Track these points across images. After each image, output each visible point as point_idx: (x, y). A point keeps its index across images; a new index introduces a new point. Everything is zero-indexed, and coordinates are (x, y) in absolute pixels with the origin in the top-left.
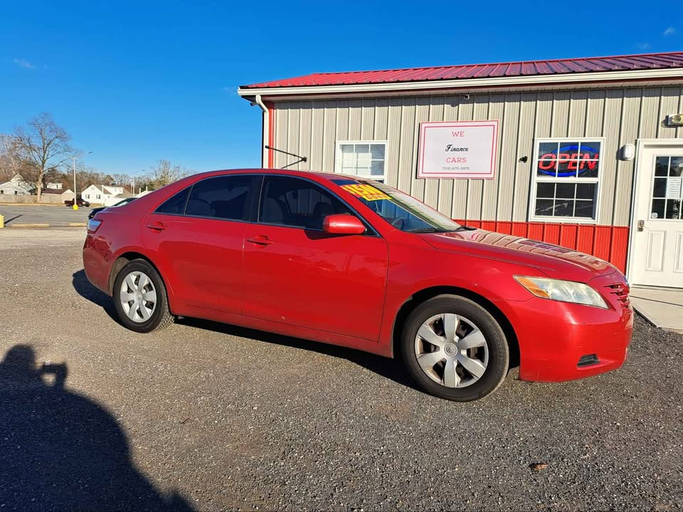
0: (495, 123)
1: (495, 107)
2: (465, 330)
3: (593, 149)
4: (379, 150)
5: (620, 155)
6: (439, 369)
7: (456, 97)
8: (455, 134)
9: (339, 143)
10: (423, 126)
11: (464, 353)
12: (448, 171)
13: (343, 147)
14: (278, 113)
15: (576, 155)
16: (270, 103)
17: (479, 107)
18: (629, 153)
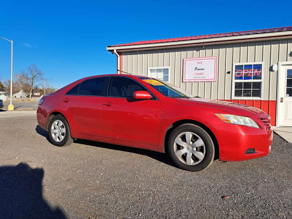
0: (216, 58)
1: (215, 51)
2: (195, 139)
3: (259, 67)
4: (166, 71)
5: (271, 69)
6: (184, 157)
7: (198, 47)
8: (198, 63)
9: (149, 69)
10: (185, 60)
11: (195, 149)
13: (151, 70)
14: (124, 57)
15: (251, 70)
16: (120, 53)
17: (209, 51)
18: (275, 68)
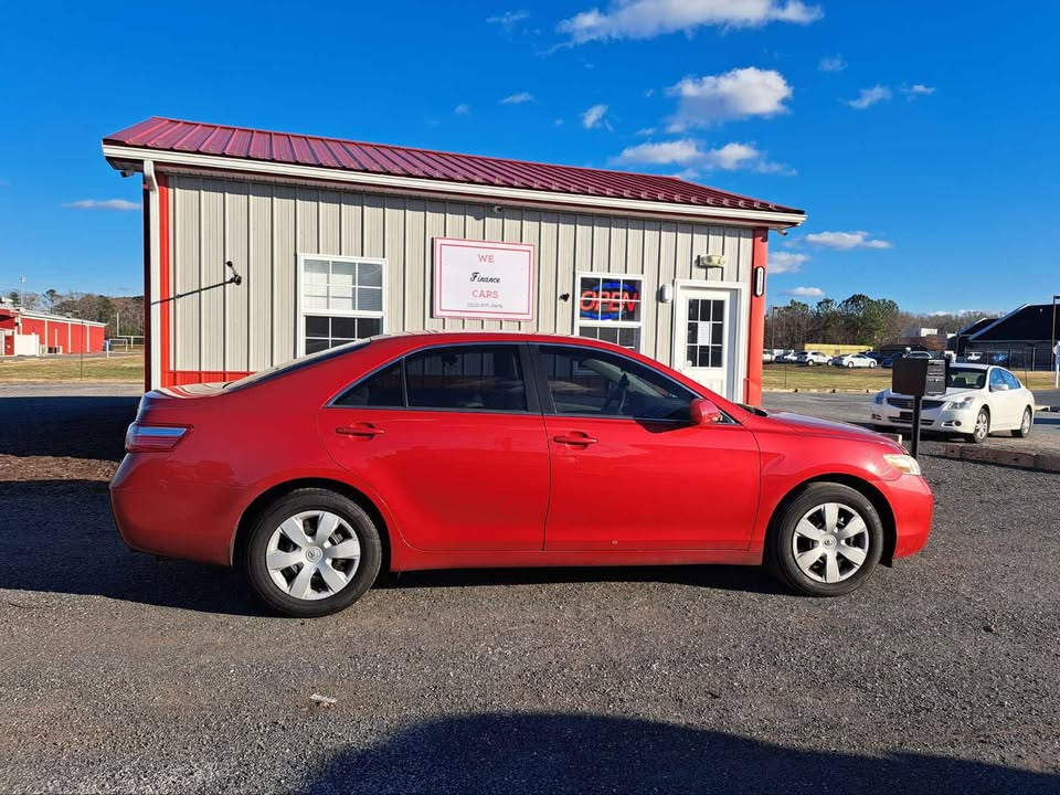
0: (531, 248)
1: (530, 226)
3: (633, 288)
4: (371, 275)
5: (660, 296)
7: (481, 208)
8: (482, 258)
9: (302, 257)
10: (438, 243)
12: (475, 309)
13: (310, 264)
15: (617, 293)
17: (512, 225)
18: (668, 295)
